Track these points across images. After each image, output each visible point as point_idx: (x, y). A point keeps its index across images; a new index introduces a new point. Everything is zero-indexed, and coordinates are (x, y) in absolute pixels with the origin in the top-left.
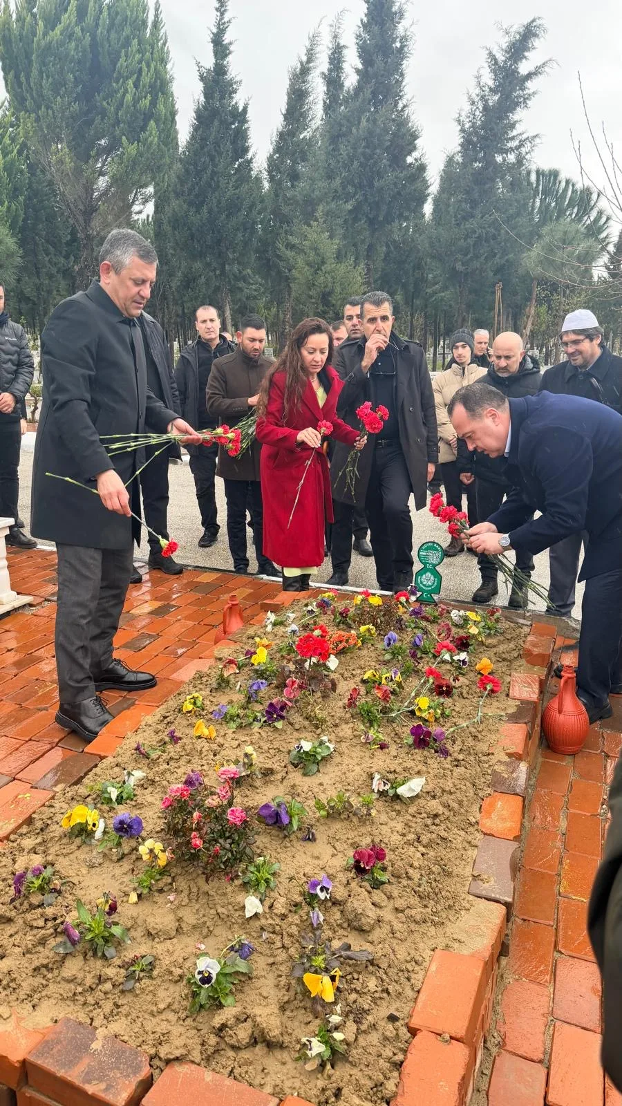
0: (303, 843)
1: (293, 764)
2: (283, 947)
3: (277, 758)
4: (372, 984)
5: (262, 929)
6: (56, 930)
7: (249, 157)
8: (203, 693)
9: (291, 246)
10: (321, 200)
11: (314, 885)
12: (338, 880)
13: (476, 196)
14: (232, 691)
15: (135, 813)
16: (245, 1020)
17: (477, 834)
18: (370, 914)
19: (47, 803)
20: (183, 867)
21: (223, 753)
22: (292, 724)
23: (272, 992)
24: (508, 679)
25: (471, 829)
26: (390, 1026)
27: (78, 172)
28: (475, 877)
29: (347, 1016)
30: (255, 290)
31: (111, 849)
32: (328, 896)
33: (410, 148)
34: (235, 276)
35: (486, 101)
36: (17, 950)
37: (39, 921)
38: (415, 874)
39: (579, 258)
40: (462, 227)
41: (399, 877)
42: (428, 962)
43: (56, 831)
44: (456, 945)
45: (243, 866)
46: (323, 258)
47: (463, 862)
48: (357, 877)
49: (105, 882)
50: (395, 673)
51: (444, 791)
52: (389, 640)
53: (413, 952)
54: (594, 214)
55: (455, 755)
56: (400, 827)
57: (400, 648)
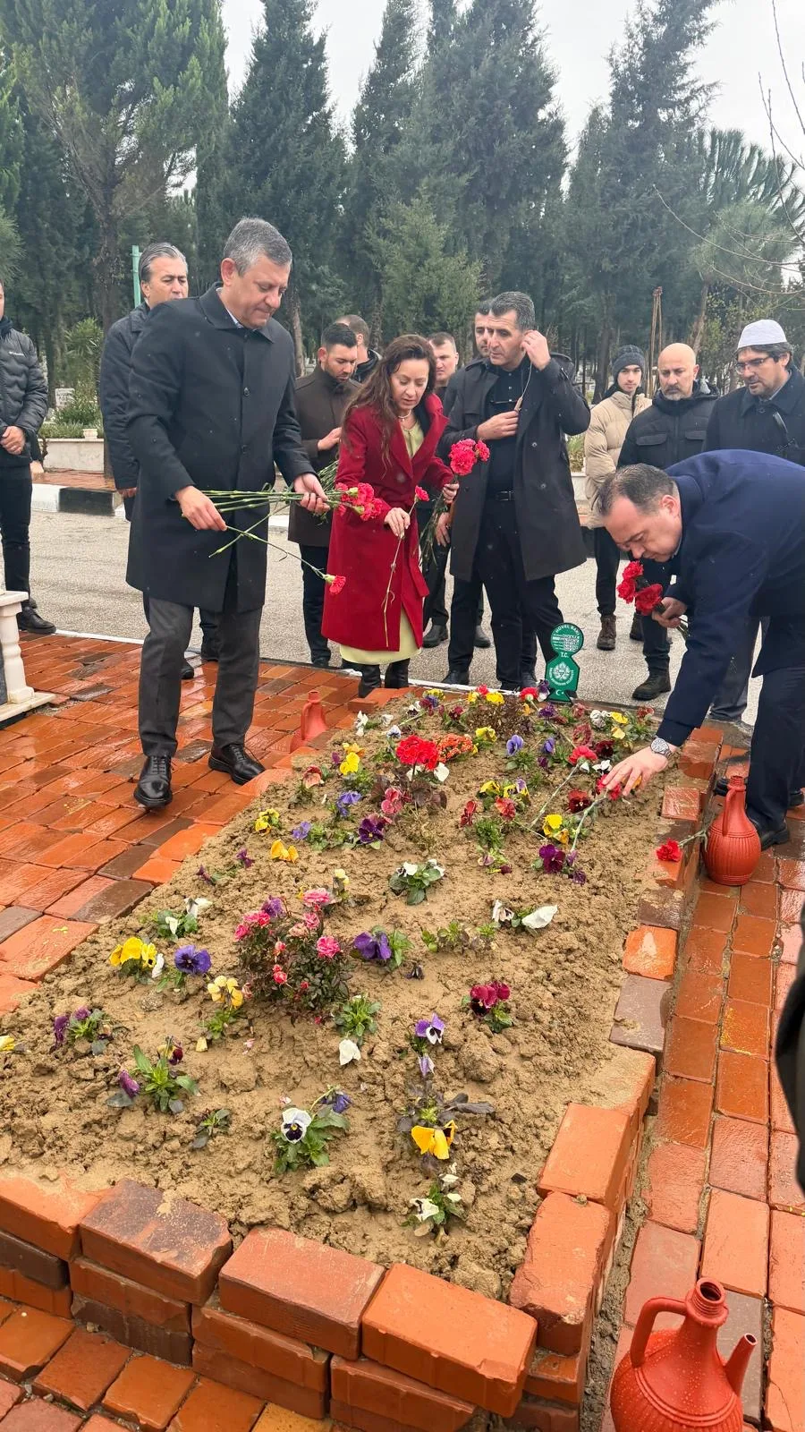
0: (408, 981)
1: (393, 891)
2: (386, 1099)
3: (373, 885)
4: (494, 1140)
5: (360, 1079)
6: (108, 1083)
7: (327, 110)
8: (280, 809)
9: (384, 233)
10: (426, 171)
11: (423, 1027)
12: (451, 1022)
13: (631, 167)
14: (316, 808)
15: (200, 948)
16: (342, 1182)
17: (621, 973)
18: (491, 1062)
19: (89, 938)
20: (262, 1009)
21: (306, 878)
22: (392, 846)
23: (373, 1151)
24: (661, 794)
25: (613, 967)
26: (515, 1188)
27: (94, 127)
28: (617, 1023)
29: (464, 1176)
30: (332, 295)
31: (172, 990)
32: (440, 1040)
33: (542, 98)
34: (306, 276)
35: (648, 34)
36: (62, 1104)
37: (87, 1072)
38: (545, 1017)
39: (765, 254)
40: (611, 210)
41: (525, 1020)
42: (561, 1118)
43: (102, 970)
44: (594, 1099)
45: (335, 1005)
46: (427, 249)
47: (603, 1005)
48: (475, 1018)
49: (166, 1027)
50: (521, 785)
51: (579, 922)
52: (513, 745)
53: (542, 1106)
54: (787, 193)
55: (594, 881)
56: (526, 964)
57: (527, 755)
